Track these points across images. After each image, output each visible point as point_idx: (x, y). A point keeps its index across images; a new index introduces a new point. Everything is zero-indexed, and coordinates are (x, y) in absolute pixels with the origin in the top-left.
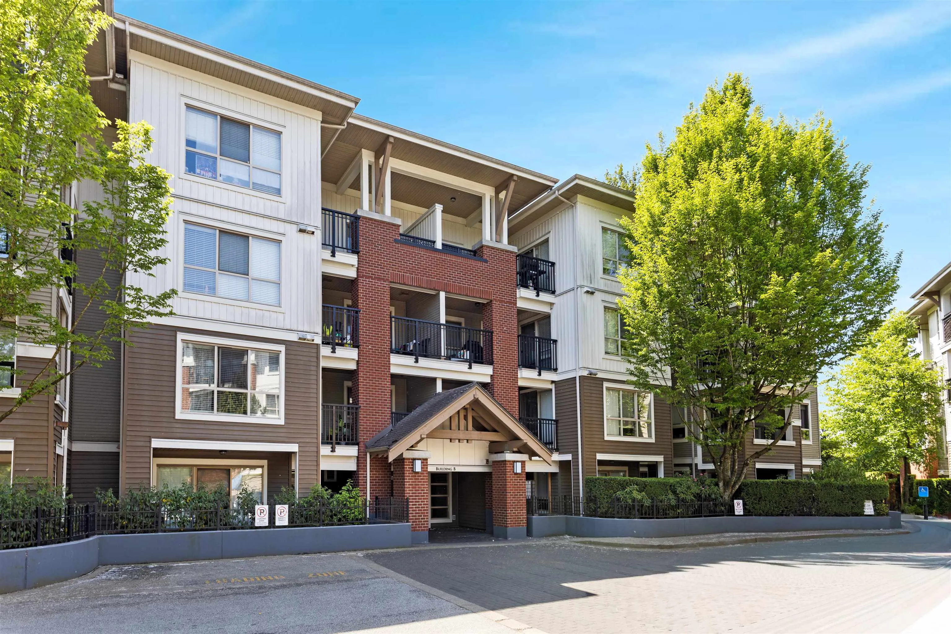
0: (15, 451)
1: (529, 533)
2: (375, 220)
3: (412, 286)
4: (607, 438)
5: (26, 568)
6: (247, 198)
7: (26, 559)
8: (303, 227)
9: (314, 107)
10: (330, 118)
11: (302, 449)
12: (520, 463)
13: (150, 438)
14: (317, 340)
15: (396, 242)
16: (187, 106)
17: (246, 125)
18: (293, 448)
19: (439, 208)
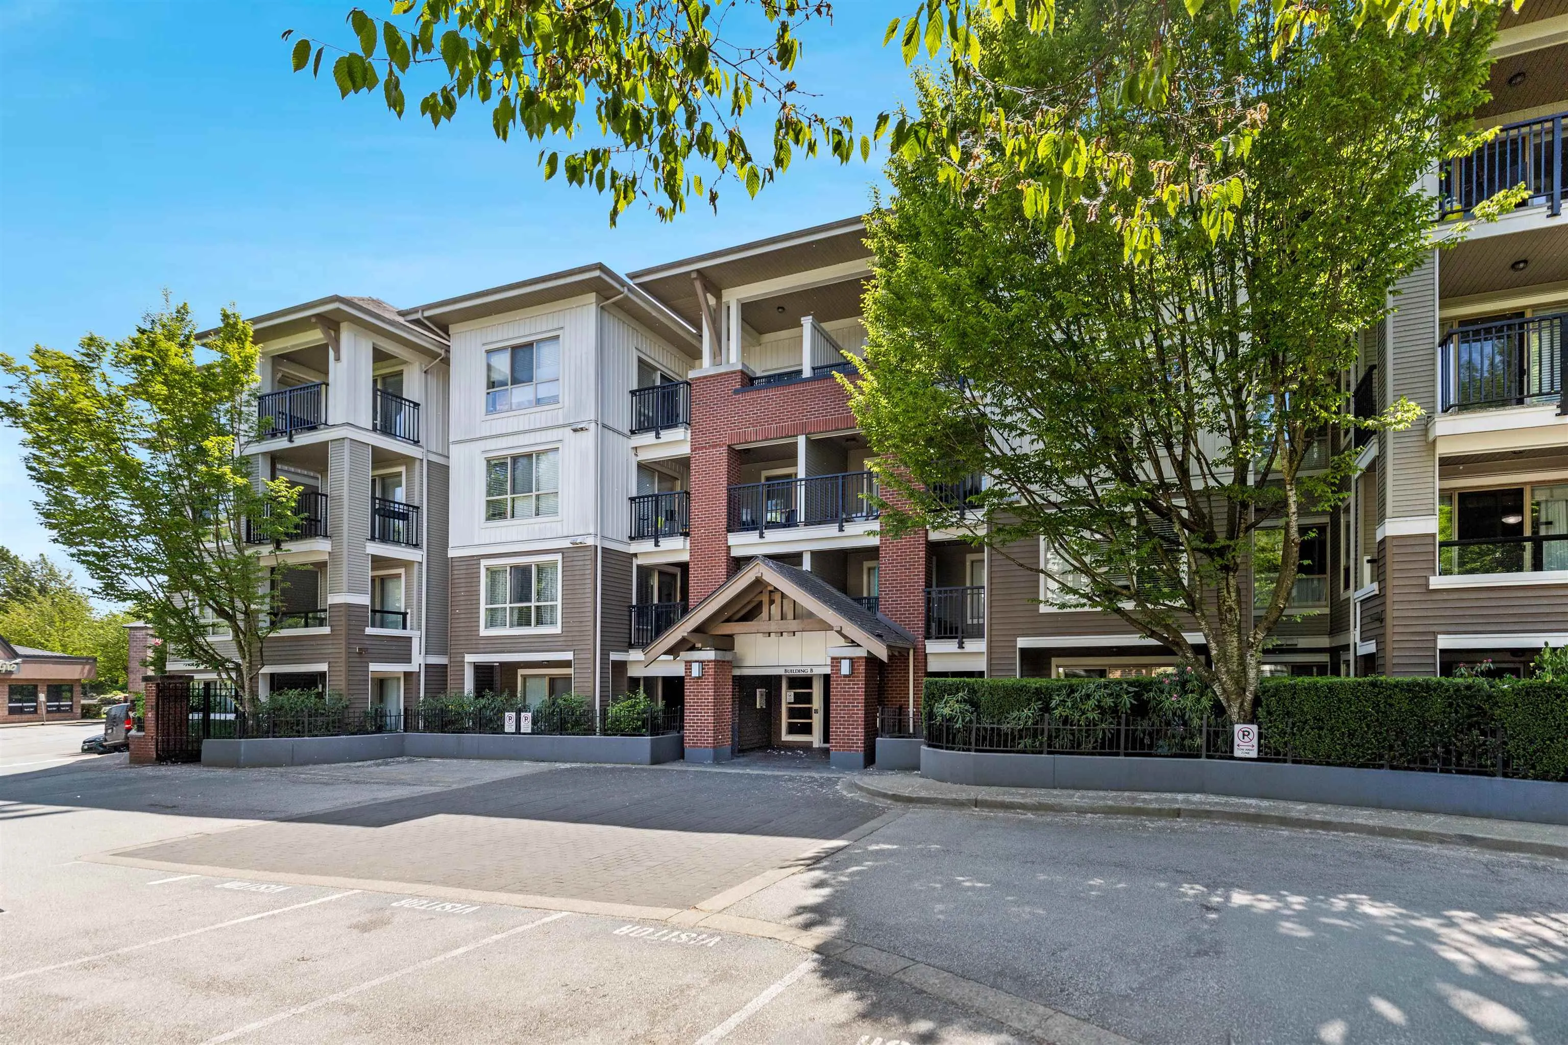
2: (711, 376)
4: (1043, 609)
8: (574, 426)
10: (606, 294)
11: (576, 656)
12: (849, 661)
14: (590, 541)
15: (736, 392)
16: (488, 352)
17: (530, 345)
18: (568, 656)
19: (807, 322)
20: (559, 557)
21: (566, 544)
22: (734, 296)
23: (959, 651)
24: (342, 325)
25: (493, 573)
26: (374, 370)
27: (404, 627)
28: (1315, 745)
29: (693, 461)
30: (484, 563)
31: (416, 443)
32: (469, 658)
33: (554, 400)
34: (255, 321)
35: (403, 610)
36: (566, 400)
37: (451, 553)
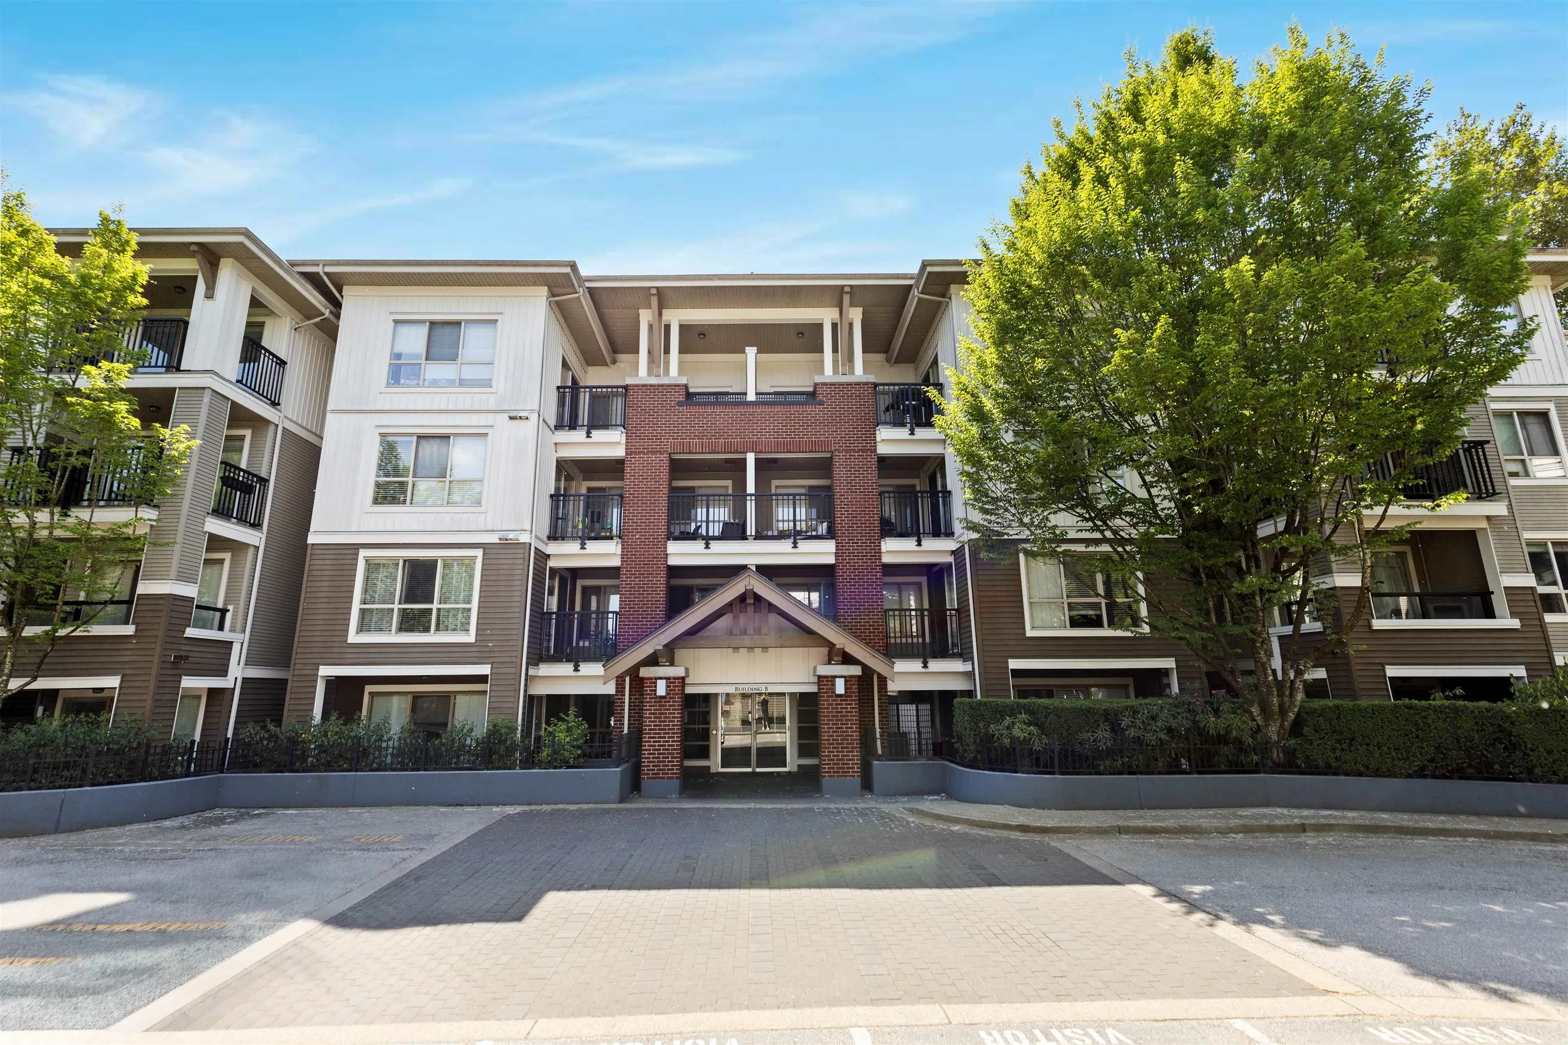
0: (121, 688)
1: (867, 785)
2: (651, 386)
3: (702, 453)
4: (1030, 633)
5: (61, 810)
6: (452, 396)
7: (63, 801)
8: (512, 414)
9: (535, 284)
10: (556, 291)
11: (495, 671)
12: (843, 680)
13: (318, 665)
14: (524, 538)
15: (680, 404)
16: (396, 322)
17: (458, 323)
18: (484, 670)
19: (751, 351)
20: (479, 553)
21: (494, 539)
22: (676, 317)
23: (923, 670)
24: (223, 260)
25: (372, 566)
26: (248, 315)
27: (221, 628)
28: (1365, 759)
29: (627, 464)
30: (363, 553)
31: (275, 404)
32: (326, 671)
33: (488, 383)
34: (142, 232)
35: (220, 605)
36: (500, 384)
37: (312, 539)
